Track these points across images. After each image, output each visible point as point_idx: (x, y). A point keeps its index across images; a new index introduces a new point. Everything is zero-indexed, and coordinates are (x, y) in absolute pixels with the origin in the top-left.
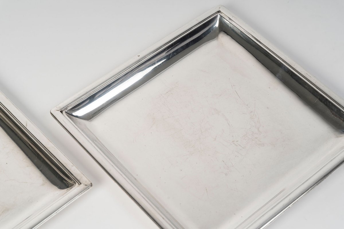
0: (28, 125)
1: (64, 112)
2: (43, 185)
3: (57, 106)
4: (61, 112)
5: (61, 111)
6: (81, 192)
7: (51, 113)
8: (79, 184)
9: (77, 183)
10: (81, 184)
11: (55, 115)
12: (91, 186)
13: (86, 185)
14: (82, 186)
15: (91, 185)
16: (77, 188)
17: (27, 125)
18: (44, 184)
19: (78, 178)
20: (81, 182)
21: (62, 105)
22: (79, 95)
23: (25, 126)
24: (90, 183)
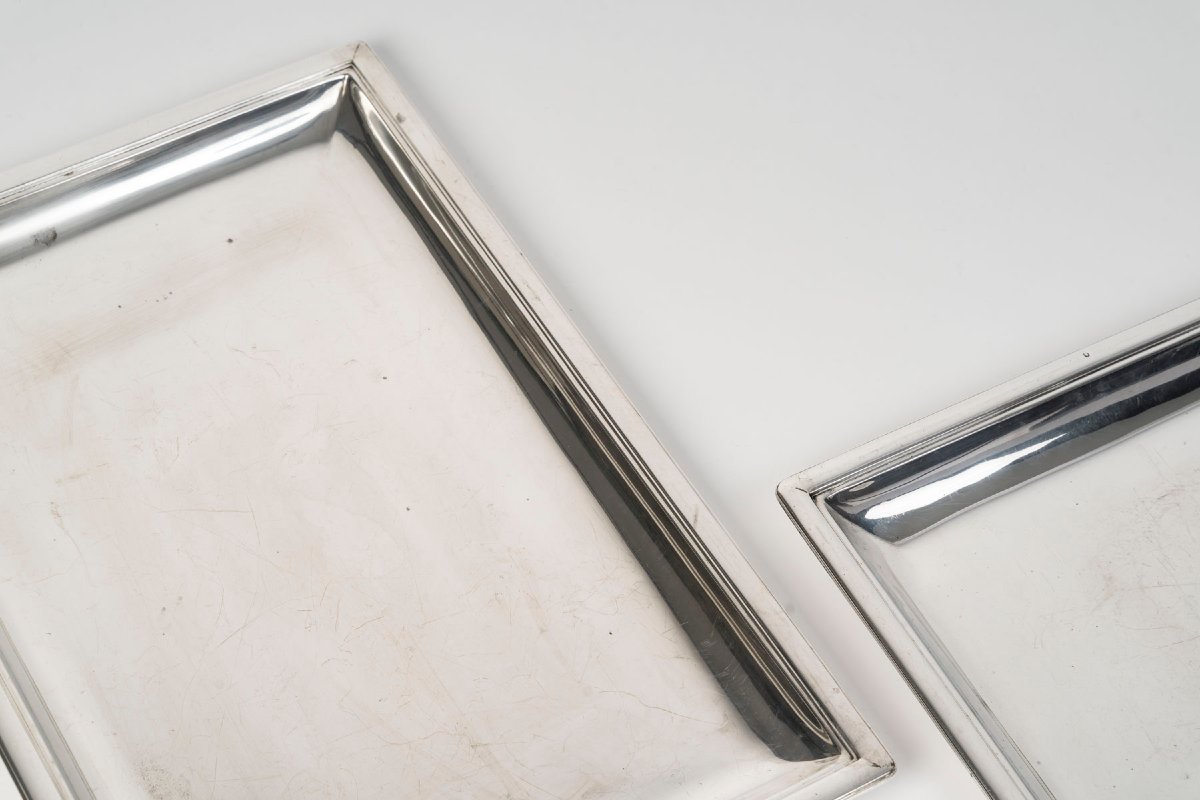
0: (699, 519)
1: (820, 499)
2: (722, 731)
3: (802, 476)
4: (813, 497)
5: (811, 495)
6: (857, 785)
7: (779, 495)
8: (852, 758)
9: (844, 751)
10: (858, 758)
11: (791, 505)
12: (892, 771)
13: (875, 765)
14: (862, 767)
15: (891, 767)
16: (845, 769)
17: (696, 520)
18: (727, 731)
19: (853, 734)
20: (860, 750)
21: (819, 474)
22: (877, 450)
23: (691, 522)
24: (888, 761)
